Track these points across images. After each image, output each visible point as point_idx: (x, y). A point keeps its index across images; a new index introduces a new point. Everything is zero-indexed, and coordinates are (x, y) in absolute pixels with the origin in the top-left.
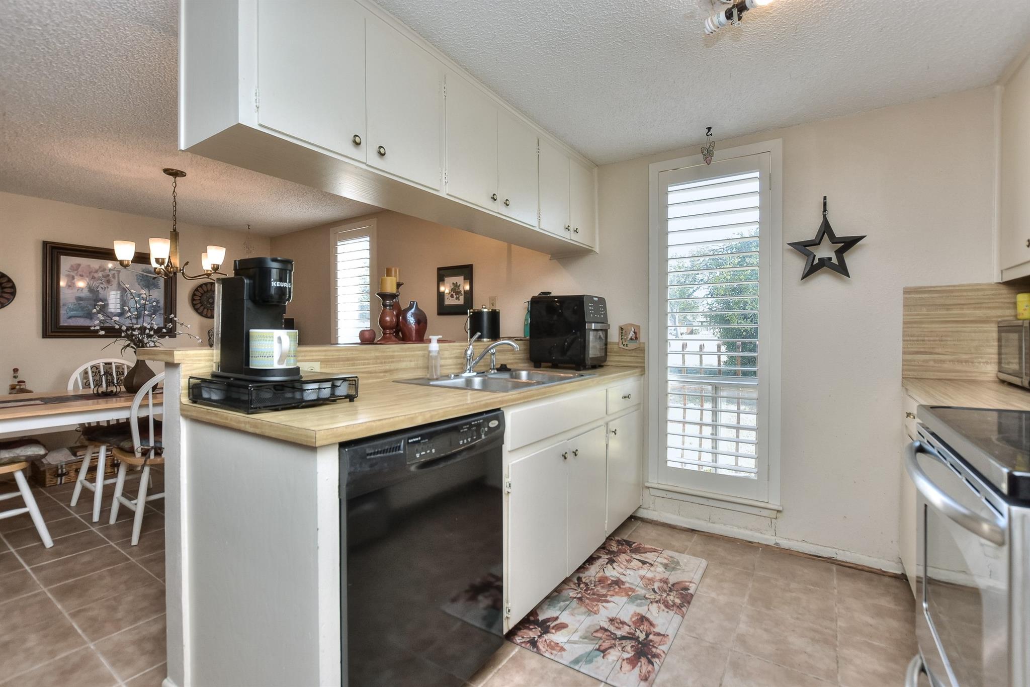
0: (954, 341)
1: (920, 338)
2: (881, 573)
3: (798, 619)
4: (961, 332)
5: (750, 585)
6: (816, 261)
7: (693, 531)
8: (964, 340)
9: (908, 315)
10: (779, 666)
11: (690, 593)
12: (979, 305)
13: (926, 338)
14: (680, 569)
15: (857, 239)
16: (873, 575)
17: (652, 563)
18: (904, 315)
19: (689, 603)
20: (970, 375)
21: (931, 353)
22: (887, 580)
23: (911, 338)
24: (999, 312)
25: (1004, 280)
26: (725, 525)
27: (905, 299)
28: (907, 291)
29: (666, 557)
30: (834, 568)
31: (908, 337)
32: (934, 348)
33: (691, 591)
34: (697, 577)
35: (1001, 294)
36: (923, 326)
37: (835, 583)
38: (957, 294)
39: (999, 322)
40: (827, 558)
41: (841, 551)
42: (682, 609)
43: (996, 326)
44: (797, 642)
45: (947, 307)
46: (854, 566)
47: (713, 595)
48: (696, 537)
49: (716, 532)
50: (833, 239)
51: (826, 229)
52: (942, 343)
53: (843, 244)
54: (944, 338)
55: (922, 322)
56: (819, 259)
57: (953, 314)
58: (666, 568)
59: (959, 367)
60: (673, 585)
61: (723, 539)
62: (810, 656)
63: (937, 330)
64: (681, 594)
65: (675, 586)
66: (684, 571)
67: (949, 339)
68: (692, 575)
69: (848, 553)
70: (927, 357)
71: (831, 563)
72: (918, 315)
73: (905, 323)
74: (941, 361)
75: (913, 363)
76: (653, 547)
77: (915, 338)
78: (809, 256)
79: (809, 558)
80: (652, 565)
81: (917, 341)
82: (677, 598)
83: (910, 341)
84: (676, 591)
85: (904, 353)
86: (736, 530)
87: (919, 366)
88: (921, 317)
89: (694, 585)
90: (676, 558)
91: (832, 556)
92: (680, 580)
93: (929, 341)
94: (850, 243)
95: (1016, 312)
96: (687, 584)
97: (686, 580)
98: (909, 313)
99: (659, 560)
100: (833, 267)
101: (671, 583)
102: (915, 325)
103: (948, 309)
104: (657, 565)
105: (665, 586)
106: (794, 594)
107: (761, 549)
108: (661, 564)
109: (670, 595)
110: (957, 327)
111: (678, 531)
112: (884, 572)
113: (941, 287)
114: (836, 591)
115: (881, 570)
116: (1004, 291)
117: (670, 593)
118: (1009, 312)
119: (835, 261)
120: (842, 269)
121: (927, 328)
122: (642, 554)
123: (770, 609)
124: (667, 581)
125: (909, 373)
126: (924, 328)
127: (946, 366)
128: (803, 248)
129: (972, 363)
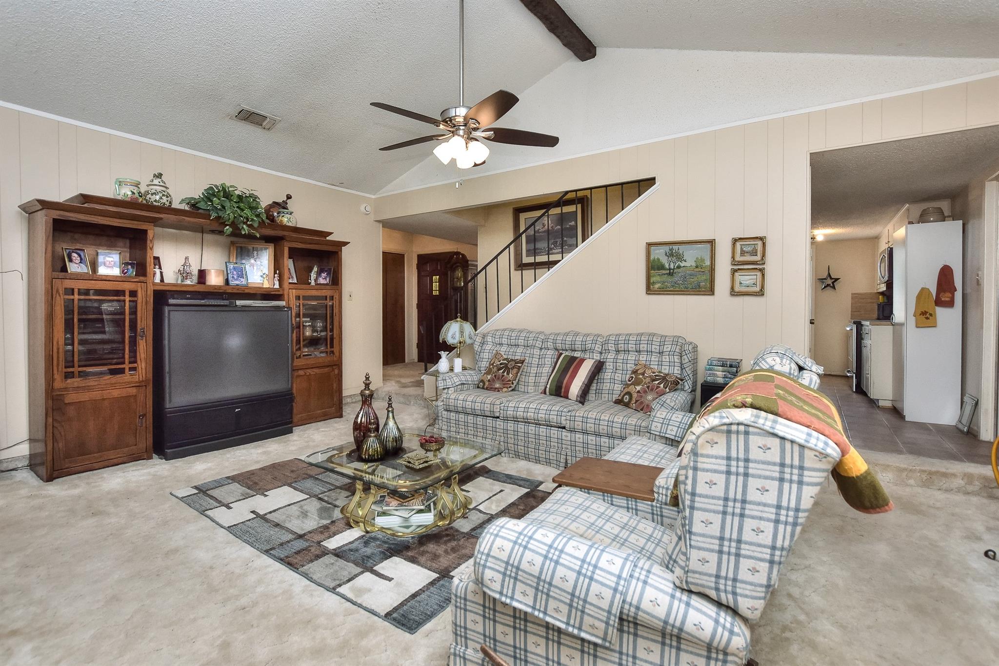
27: (852, 297)
50: (831, 278)
51: (829, 275)
53: (834, 280)
56: (827, 284)
78: (824, 283)
88: (856, 301)
94: (837, 280)
100: (831, 287)
119: (831, 285)
120: (834, 287)
128: (822, 280)
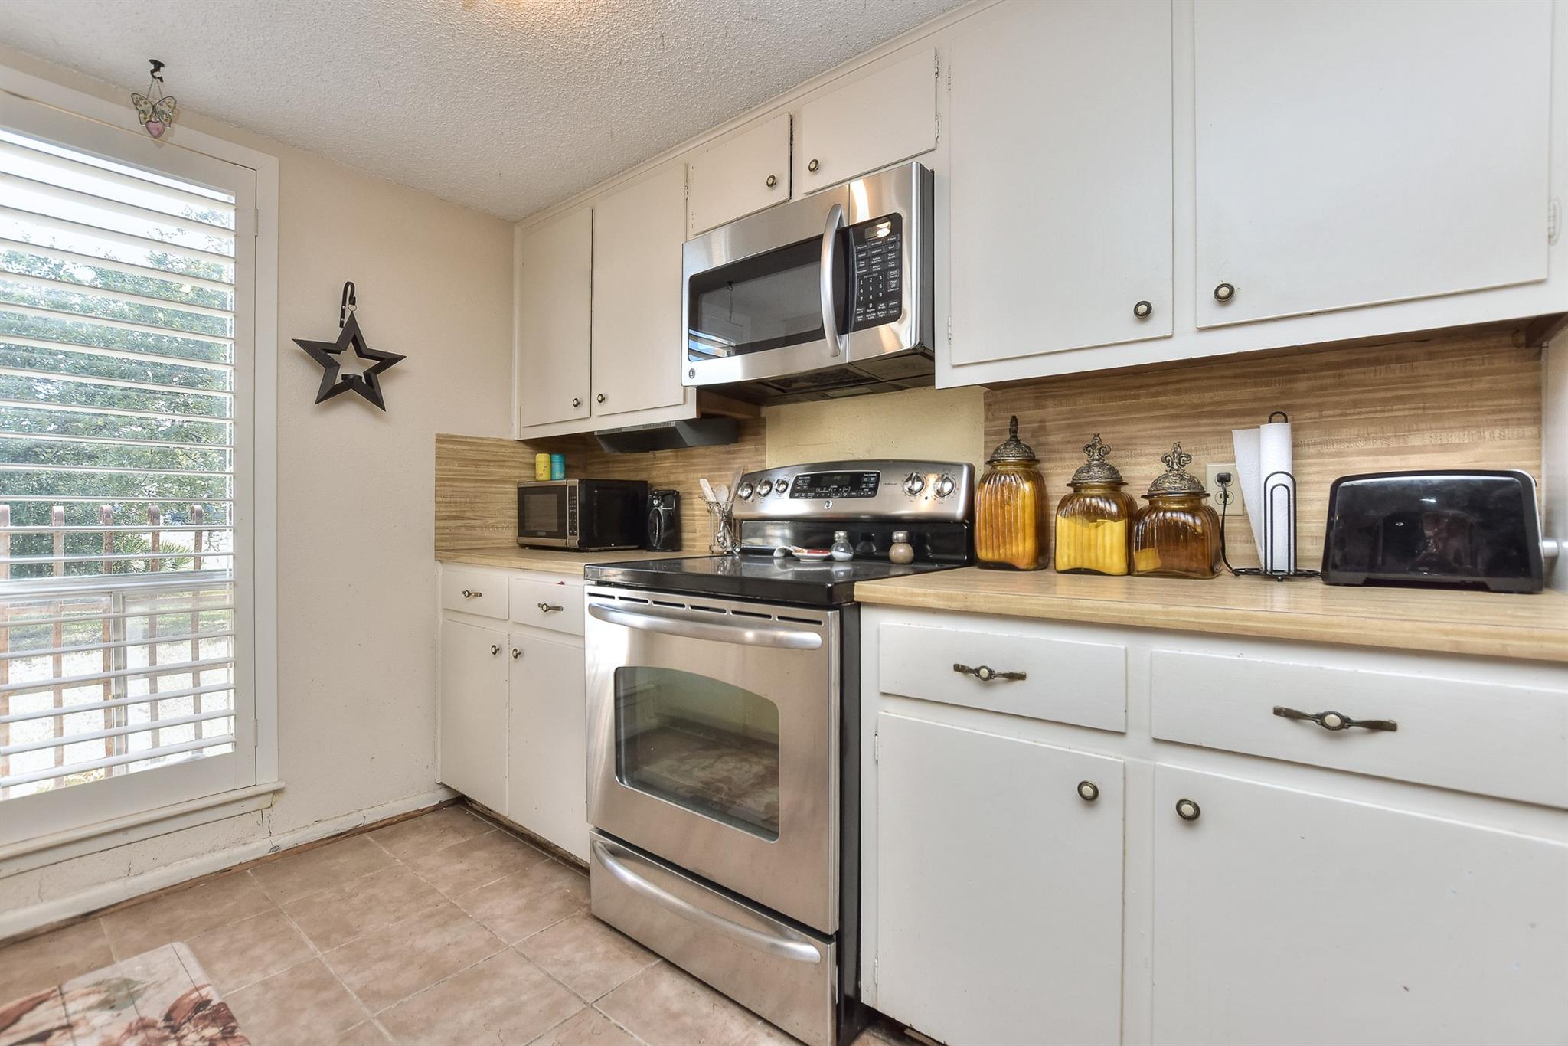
0: (482, 503)
1: (452, 500)
2: (420, 813)
3: (398, 919)
4: (487, 492)
5: (295, 926)
6: (339, 380)
7: (87, 916)
8: (490, 502)
9: (440, 470)
10: (443, 982)
11: (219, 1004)
12: (501, 463)
13: (458, 500)
14: (145, 988)
15: (394, 359)
16: (413, 821)
17: (65, 1022)
18: (436, 470)
19: (232, 1018)
20: (495, 541)
21: (463, 518)
22: (430, 817)
23: (444, 500)
24: (517, 472)
25: (522, 439)
26: (166, 866)
27: (437, 448)
28: (440, 439)
29: (85, 991)
30: (368, 837)
31: (441, 499)
32: (464, 511)
33: (216, 1001)
34: (198, 975)
35: (518, 453)
36: (455, 484)
37: (388, 853)
38: (486, 449)
39: (519, 483)
40: (351, 830)
41: (370, 811)
42: (235, 1034)
43: (516, 487)
44: (430, 942)
45: (476, 462)
46: (387, 822)
47: (257, 977)
48: (104, 924)
49: (148, 889)
51: (354, 336)
52: (472, 505)
53: (378, 362)
54: (473, 500)
55: (454, 480)
56: (343, 375)
57: (482, 472)
58: (112, 1008)
59: (487, 533)
60: (168, 1017)
61: (167, 894)
62: (457, 944)
63: (468, 490)
64: (205, 1017)
65: (174, 1015)
66: (159, 985)
67: (478, 500)
68: (183, 977)
69: (379, 808)
70: (459, 523)
71: (360, 833)
72: (450, 470)
73: (437, 480)
74: (471, 526)
75: (446, 531)
76: (26, 998)
77: (447, 500)
78: (331, 366)
79: (328, 844)
80: (69, 1027)
81: (450, 502)
82: (202, 1029)
83: (443, 502)
84: (189, 1020)
85: (437, 518)
86: (194, 862)
87: (451, 534)
88: (454, 473)
89: (209, 988)
90: (114, 976)
91: (355, 825)
92: (171, 1002)
93: (461, 503)
95: (535, 473)
96: (195, 995)
97: (185, 991)
98: (442, 467)
99: (72, 1007)
100: (360, 390)
101: (160, 1020)
102: (448, 483)
103: (477, 466)
104: (84, 1018)
105: (152, 1033)
106: (361, 896)
107: (248, 871)
108: (90, 1008)
109: (184, 1036)
110: (484, 487)
111: (45, 937)
112: (423, 810)
113: (471, 438)
114: (398, 860)
115: (418, 810)
116: (526, 451)
117: (180, 1034)
118: (529, 473)
119: (364, 381)
120: (374, 397)
121: (460, 487)
122: (10, 1030)
123: (357, 932)
124: (144, 1023)
125: (443, 544)
126: (456, 486)
127: (476, 533)
129: (497, 528)
